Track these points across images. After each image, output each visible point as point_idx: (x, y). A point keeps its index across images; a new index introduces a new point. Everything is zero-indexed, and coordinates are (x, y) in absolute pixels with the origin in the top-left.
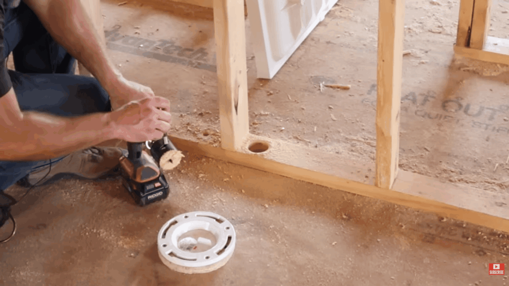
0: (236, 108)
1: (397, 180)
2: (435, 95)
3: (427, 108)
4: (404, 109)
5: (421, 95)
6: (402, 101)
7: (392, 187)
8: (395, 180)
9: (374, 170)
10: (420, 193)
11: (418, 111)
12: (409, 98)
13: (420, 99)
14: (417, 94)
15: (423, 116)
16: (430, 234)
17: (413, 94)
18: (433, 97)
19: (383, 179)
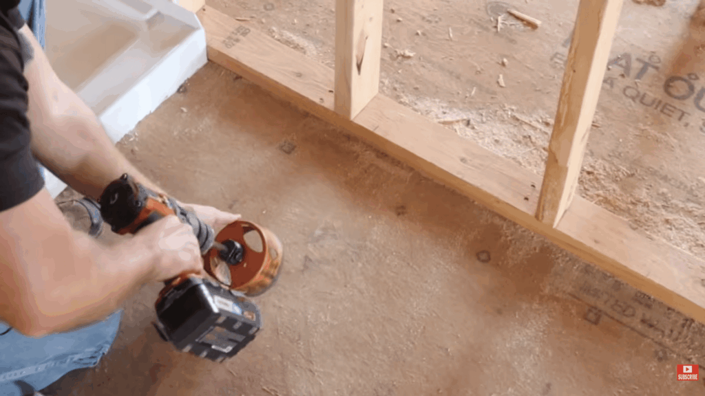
0: (359, 67)
1: (568, 212)
2: (659, 65)
3: (643, 86)
4: (608, 81)
5: (638, 60)
6: (610, 67)
7: (558, 225)
8: (565, 211)
9: (538, 187)
10: (596, 242)
11: (628, 87)
12: (620, 62)
13: (636, 66)
14: (633, 58)
15: (633, 98)
16: (596, 308)
17: (627, 56)
18: (657, 68)
19: (547, 213)
